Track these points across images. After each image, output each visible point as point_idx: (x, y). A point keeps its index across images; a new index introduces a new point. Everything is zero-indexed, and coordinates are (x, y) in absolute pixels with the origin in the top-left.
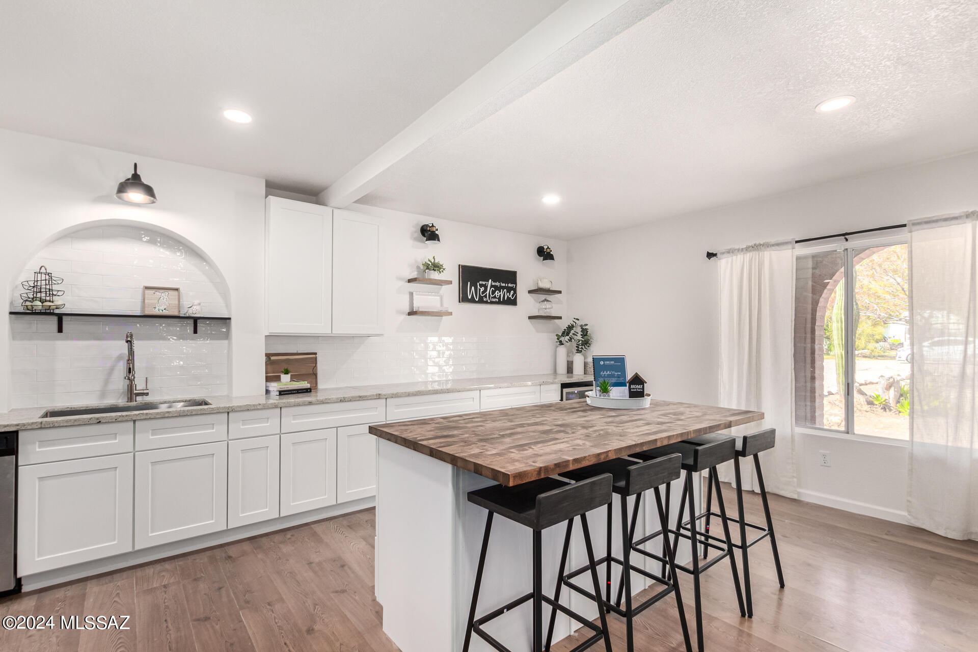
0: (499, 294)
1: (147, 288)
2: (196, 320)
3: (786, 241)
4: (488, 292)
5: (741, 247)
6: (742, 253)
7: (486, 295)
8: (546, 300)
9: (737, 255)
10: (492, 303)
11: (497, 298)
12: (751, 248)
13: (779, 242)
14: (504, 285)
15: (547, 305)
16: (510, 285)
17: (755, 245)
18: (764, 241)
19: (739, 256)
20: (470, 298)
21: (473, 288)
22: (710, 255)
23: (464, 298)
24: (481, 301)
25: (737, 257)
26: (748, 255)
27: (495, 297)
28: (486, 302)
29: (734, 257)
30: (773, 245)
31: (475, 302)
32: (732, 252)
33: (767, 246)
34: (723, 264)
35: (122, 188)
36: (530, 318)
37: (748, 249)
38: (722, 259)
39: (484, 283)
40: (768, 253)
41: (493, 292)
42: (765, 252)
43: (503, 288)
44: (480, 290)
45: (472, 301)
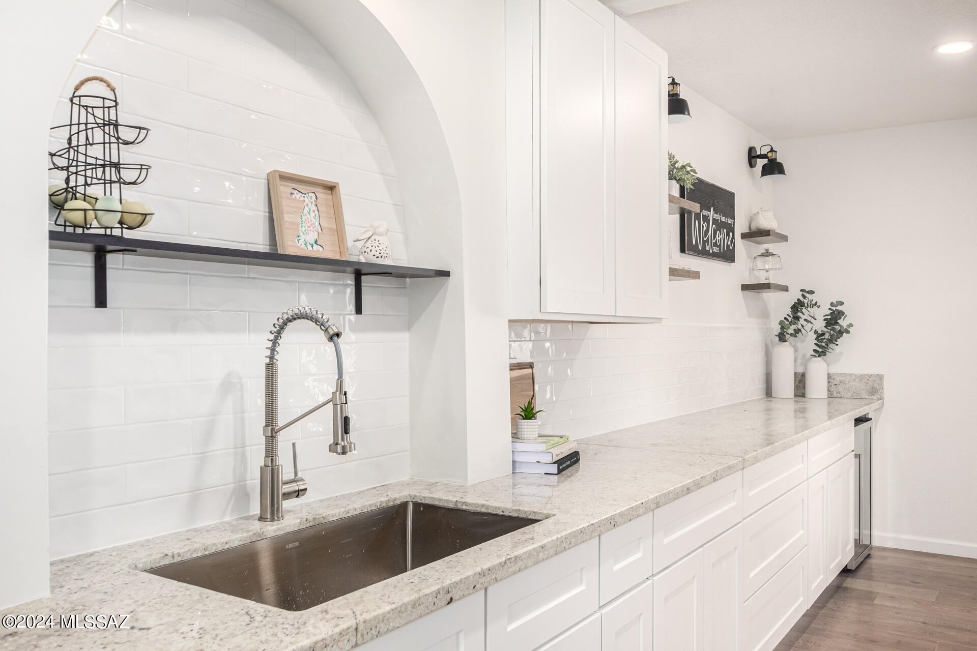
0: (719, 239)
1: (285, 178)
2: (359, 273)
4: (710, 232)
7: (708, 240)
8: (767, 254)
10: (714, 255)
11: (718, 246)
14: (723, 219)
15: (769, 263)
16: (728, 220)
21: (697, 223)
24: (704, 251)
27: (716, 244)
28: (709, 254)
36: (743, 288)
39: (707, 213)
41: (715, 233)
43: (723, 225)
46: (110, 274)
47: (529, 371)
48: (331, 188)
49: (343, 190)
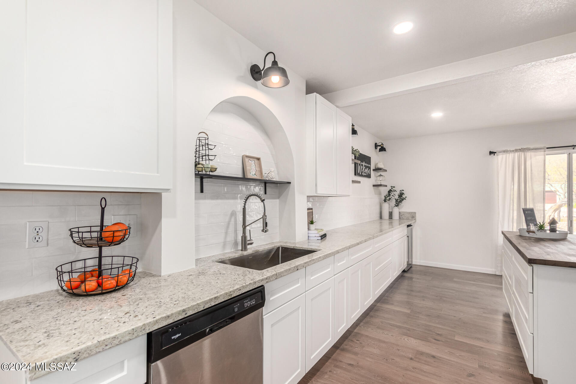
1: (247, 157)
2: (266, 183)
3: (540, 147)
5: (511, 150)
6: (513, 153)
8: (381, 175)
9: (509, 154)
10: (364, 176)
11: (366, 173)
12: (519, 150)
13: (537, 148)
15: (381, 178)
16: (368, 165)
17: (522, 148)
18: (527, 147)
19: (511, 154)
20: (358, 173)
22: (491, 153)
25: (509, 155)
26: (517, 154)
29: (508, 155)
30: (533, 149)
32: (506, 152)
33: (529, 149)
34: (500, 158)
37: (516, 150)
38: (499, 155)
40: (529, 153)
42: (528, 153)
46: (204, 184)
47: (311, 210)
48: (258, 159)
49: (262, 160)
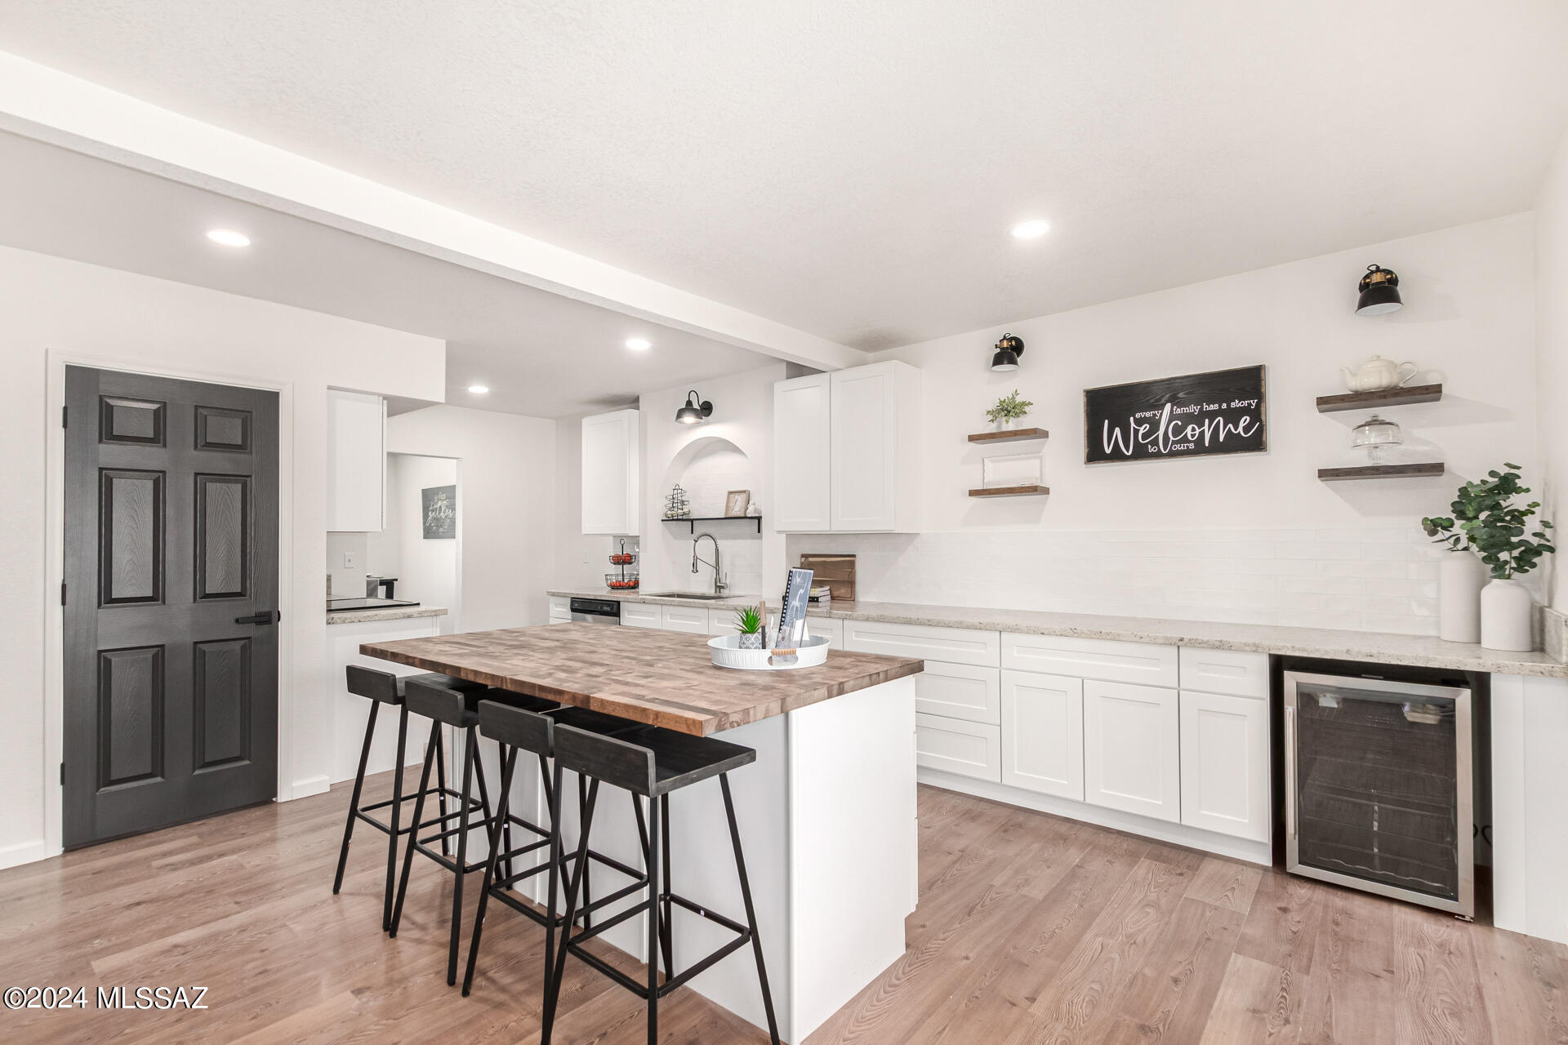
0: (1197, 431)
1: (730, 493)
4: (1161, 432)
7: (1156, 440)
8: (1376, 423)
10: (1173, 454)
11: (1190, 442)
14: (1215, 407)
15: (1378, 435)
16: (1236, 404)
20: (1108, 451)
21: (1117, 431)
23: (1095, 454)
24: (1141, 453)
27: (1185, 440)
28: (1158, 455)
31: (1124, 458)
35: (680, 414)
36: (1324, 474)
39: (1148, 414)
41: (1178, 431)
43: (1212, 415)
44: (1136, 432)
45: (1117, 456)
